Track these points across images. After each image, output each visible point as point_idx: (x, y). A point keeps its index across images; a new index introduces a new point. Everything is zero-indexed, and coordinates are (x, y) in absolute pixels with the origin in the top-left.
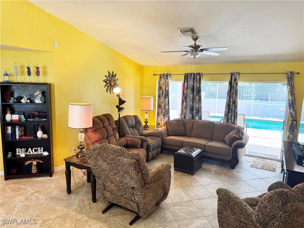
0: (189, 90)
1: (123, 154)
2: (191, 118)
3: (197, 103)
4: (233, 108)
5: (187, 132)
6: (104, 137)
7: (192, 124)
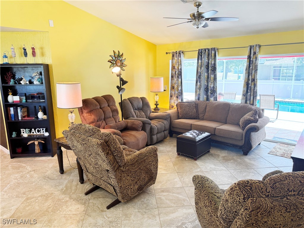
0: (203, 68)
1: (93, 135)
2: (206, 100)
3: (212, 83)
4: (253, 86)
5: (199, 115)
6: (101, 119)
7: (205, 106)
